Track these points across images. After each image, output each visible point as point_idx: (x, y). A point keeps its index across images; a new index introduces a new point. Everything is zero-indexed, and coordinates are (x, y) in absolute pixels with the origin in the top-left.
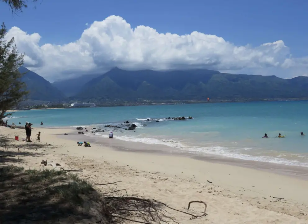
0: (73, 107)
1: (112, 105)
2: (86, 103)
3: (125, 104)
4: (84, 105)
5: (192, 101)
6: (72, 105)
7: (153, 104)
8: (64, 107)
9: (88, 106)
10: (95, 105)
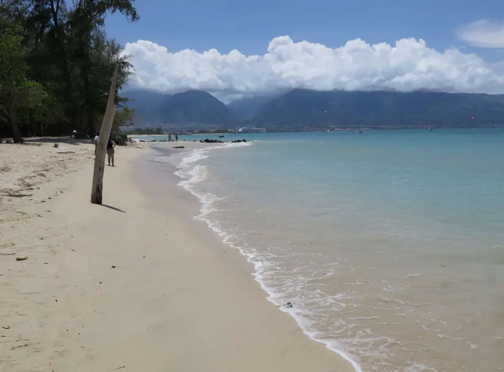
0: (240, 132)
1: (289, 131)
2: (255, 128)
3: (304, 130)
4: (254, 130)
5: (387, 126)
6: (240, 130)
7: (335, 129)
8: (230, 132)
9: (258, 132)
10: (265, 131)
